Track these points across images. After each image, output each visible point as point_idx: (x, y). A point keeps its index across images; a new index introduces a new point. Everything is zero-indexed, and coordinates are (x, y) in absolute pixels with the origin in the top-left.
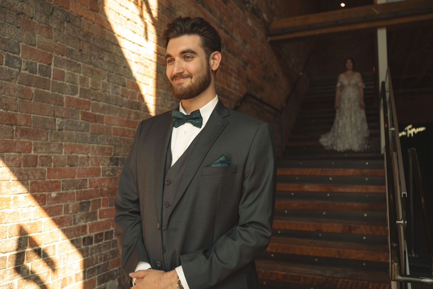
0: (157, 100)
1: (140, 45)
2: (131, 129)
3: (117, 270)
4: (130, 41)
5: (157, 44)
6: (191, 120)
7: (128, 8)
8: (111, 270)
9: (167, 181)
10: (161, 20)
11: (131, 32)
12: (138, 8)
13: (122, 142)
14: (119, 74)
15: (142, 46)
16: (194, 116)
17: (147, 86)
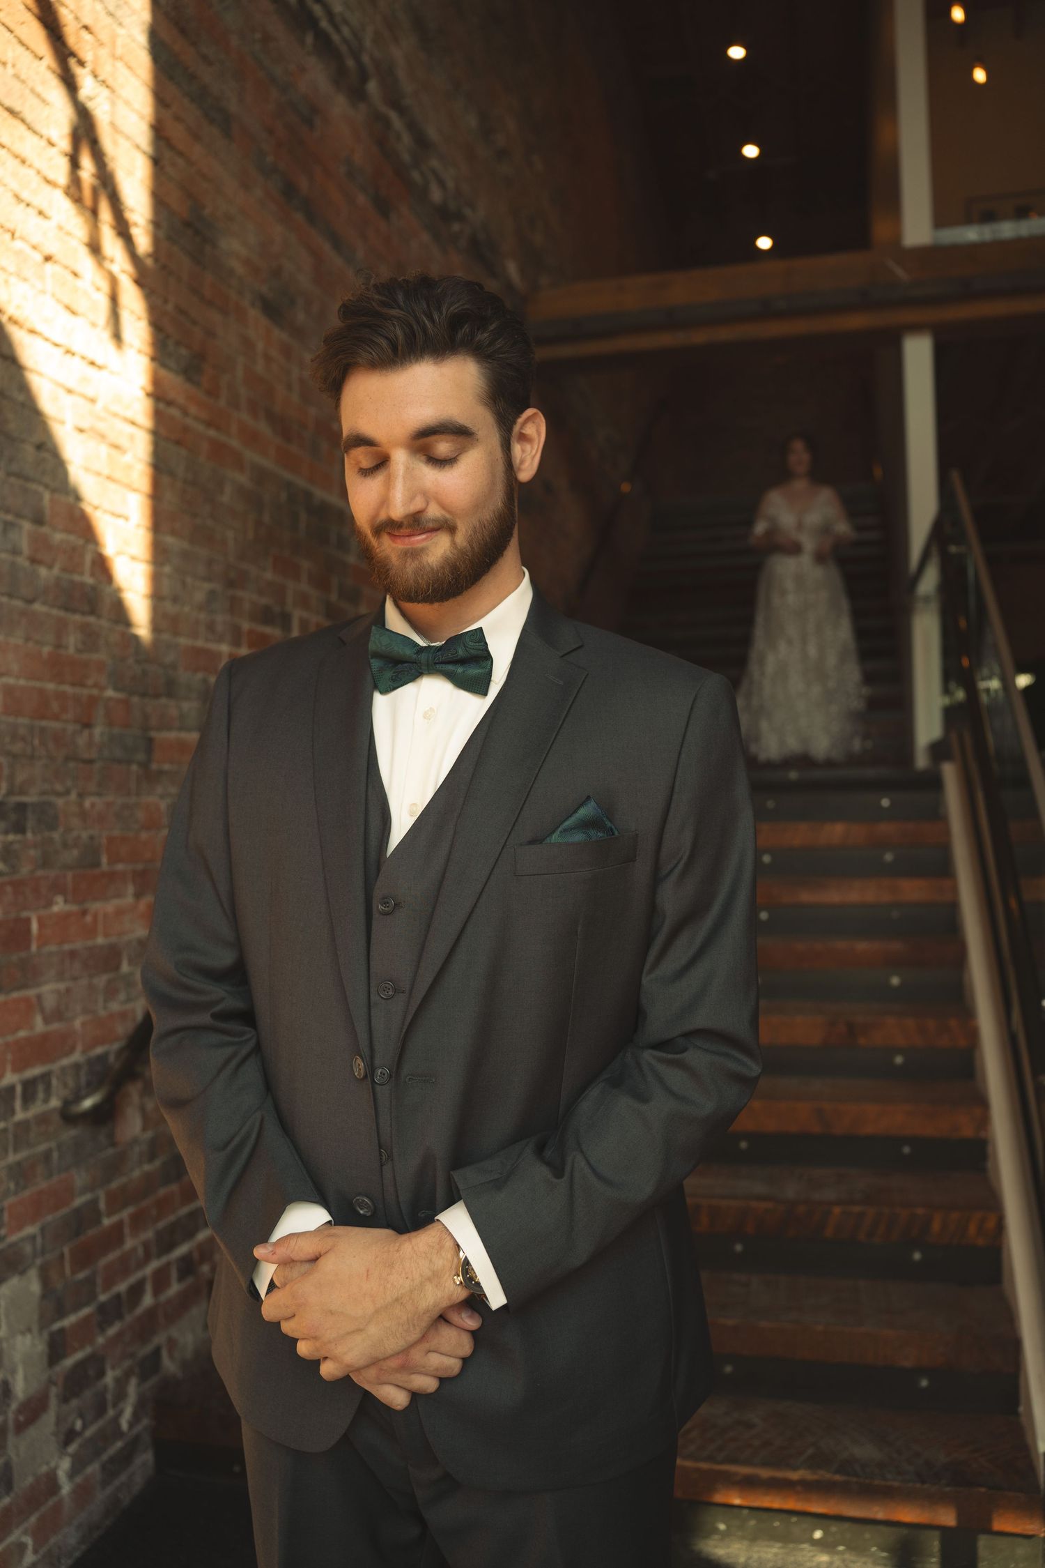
0: (156, 579)
1: (92, 363)
2: (67, 688)
3: (32, 1238)
4: (56, 345)
5: (153, 359)
6: (450, 667)
7: (48, 211)
8: (13, 1238)
9: (384, 898)
10: (164, 267)
11: (60, 309)
12: (82, 214)
13: (36, 742)
14: (18, 475)
15: (100, 367)
16: (461, 652)
17: (121, 522)
